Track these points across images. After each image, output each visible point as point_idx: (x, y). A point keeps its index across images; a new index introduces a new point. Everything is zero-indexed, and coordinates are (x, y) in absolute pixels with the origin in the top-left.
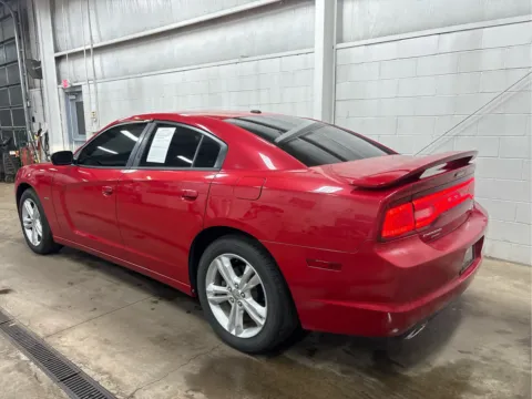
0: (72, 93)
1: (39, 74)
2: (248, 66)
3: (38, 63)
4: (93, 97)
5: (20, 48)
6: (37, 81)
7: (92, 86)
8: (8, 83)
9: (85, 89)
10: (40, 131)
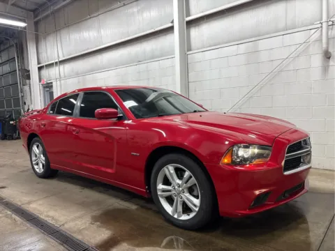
0: (47, 87)
1: (28, 77)
2: (143, 67)
3: (29, 71)
4: (59, 88)
5: (18, 62)
6: (28, 81)
7: (58, 82)
8: (11, 83)
9: (54, 84)
10: (28, 109)
